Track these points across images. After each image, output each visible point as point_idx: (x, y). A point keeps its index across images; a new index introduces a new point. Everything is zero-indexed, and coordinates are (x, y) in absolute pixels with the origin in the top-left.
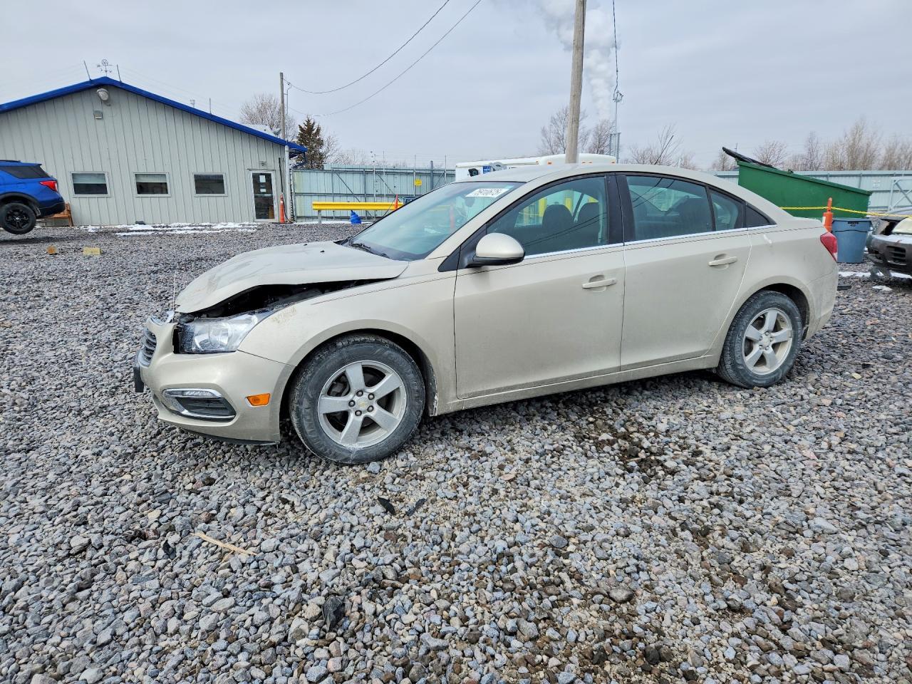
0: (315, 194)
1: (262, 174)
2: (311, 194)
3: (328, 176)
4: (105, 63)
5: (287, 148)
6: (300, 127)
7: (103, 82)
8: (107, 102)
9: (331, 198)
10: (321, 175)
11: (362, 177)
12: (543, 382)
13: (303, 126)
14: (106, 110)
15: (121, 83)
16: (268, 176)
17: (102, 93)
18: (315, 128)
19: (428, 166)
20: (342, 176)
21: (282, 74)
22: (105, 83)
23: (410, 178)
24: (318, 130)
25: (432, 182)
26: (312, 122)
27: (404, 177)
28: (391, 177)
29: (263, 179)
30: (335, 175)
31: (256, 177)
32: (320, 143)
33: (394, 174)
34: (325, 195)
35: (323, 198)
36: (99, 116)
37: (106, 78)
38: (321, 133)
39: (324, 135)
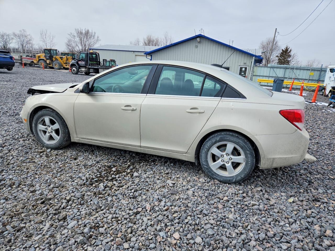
0: (261, 76)
1: (244, 67)
2: (259, 76)
3: (269, 69)
4: (202, 29)
5: (254, 58)
6: (282, 50)
7: (199, 36)
8: (200, 42)
9: (268, 78)
10: (266, 69)
11: (284, 70)
12: (108, 142)
13: (284, 49)
14: (199, 45)
15: (204, 36)
16: (246, 68)
17: (198, 39)
18: (289, 50)
19: (319, 66)
20: (275, 69)
21: (276, 29)
22: (200, 36)
23: (308, 71)
24: (290, 51)
25: (320, 74)
26: (288, 48)
27: (305, 71)
28: (298, 71)
29: (243, 69)
30: (272, 69)
31: (241, 68)
32: (290, 56)
33: (300, 69)
34: (266, 76)
35: (265, 78)
36: (197, 47)
37: (200, 35)
38: (291, 52)
39: (292, 53)
